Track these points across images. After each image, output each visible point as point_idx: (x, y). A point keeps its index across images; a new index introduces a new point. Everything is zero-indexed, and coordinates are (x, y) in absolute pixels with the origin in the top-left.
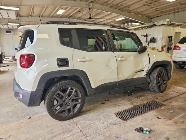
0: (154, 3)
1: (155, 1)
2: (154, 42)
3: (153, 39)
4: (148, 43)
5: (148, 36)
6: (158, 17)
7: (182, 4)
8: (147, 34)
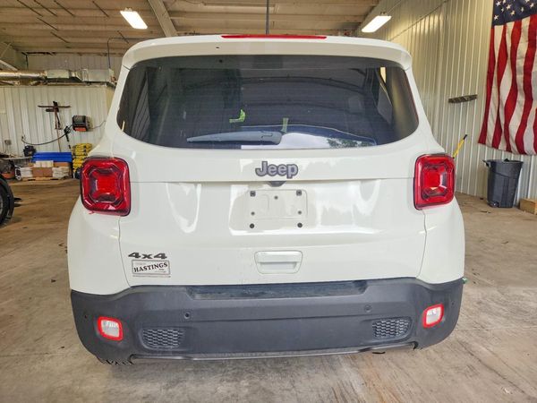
0: (54, 12)
1: (44, 7)
2: (87, 130)
3: (84, 121)
4: (67, 132)
5: (60, 109)
6: (48, 53)
7: (124, 38)
8: (55, 103)
